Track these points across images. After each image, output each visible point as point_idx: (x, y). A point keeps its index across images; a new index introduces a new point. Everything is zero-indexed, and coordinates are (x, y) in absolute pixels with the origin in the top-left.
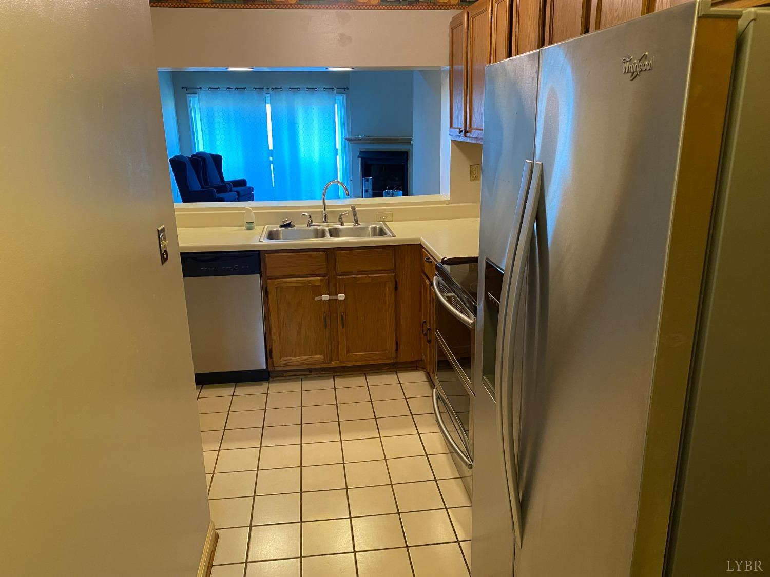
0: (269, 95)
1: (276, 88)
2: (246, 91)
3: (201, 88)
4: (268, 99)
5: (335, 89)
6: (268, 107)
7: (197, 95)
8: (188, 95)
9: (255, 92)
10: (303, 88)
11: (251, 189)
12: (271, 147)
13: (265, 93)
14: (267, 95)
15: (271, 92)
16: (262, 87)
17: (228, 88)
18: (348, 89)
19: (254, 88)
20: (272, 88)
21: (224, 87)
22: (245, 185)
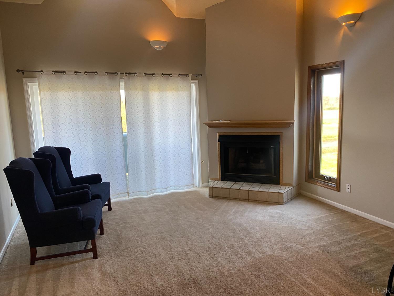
0: (123, 81)
1: (130, 74)
2: (97, 76)
3: (42, 71)
4: (122, 85)
5: (190, 75)
6: (123, 92)
7: (37, 80)
8: (25, 80)
9: (106, 78)
10: (158, 74)
11: (107, 185)
12: (125, 131)
13: (118, 78)
14: (121, 81)
15: (125, 78)
16: (115, 72)
17: (75, 72)
19: (106, 73)
20: (126, 73)
21: (71, 71)
22: (100, 180)
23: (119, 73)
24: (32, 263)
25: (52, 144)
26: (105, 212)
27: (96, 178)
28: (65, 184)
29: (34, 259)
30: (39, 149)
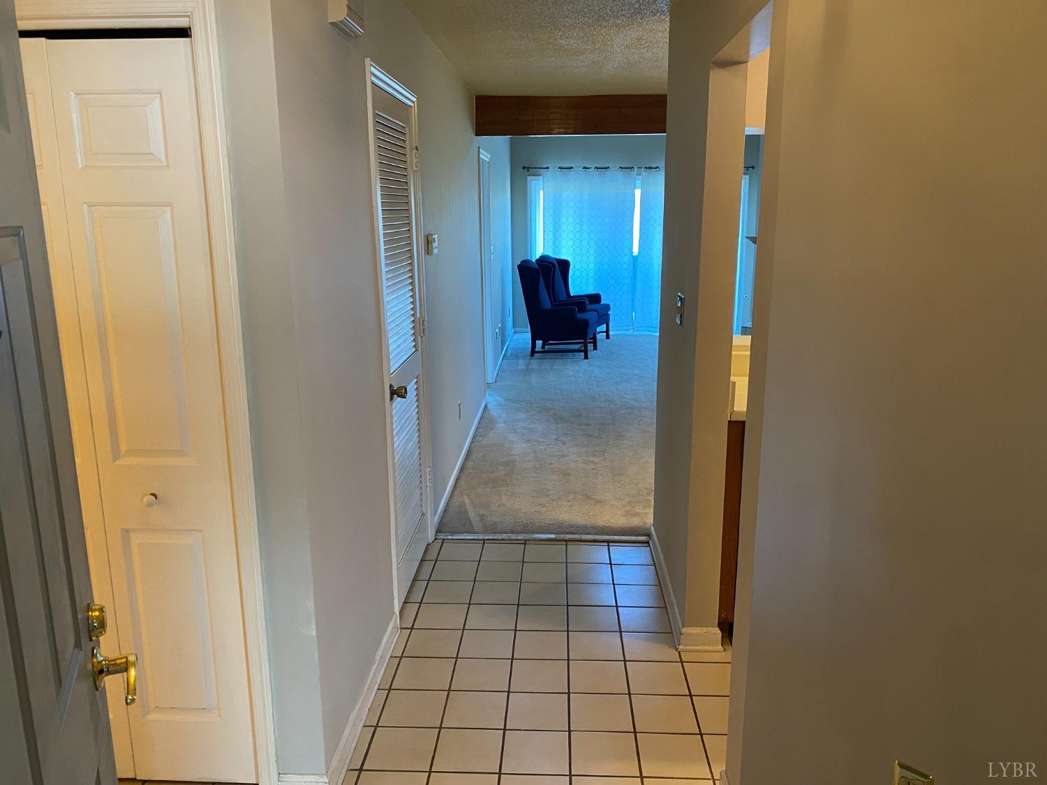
0: (641, 178)
1: (650, 168)
2: (609, 172)
3: (548, 168)
4: (638, 182)
6: (638, 192)
7: (541, 178)
8: (529, 178)
9: (620, 173)
11: (607, 307)
13: (636, 173)
14: (637, 177)
15: (644, 173)
16: (631, 166)
17: (584, 168)
18: (753, 167)
19: (620, 168)
20: (645, 168)
21: (579, 167)
22: (600, 301)
23: (636, 168)
24: (532, 355)
25: (550, 253)
26: (601, 340)
27: (596, 298)
28: (563, 297)
29: (533, 352)
30: (540, 257)
